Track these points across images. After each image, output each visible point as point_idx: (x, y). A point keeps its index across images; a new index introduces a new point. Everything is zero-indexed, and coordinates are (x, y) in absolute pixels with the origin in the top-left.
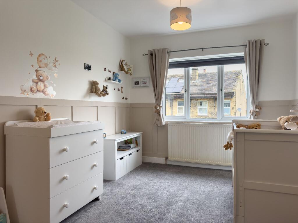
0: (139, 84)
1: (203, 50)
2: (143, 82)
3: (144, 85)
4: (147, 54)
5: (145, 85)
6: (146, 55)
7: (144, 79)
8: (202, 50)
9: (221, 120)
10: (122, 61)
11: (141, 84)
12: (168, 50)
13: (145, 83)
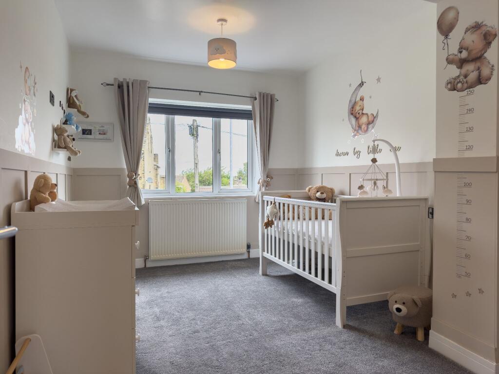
0: (91, 134)
1: (200, 94)
2: (99, 130)
3: (102, 137)
4: (113, 85)
5: (104, 136)
6: (108, 85)
7: (103, 127)
8: (198, 93)
9: (219, 194)
10: (72, 90)
11: (95, 135)
12: (148, 84)
13: (104, 134)
